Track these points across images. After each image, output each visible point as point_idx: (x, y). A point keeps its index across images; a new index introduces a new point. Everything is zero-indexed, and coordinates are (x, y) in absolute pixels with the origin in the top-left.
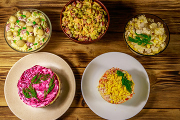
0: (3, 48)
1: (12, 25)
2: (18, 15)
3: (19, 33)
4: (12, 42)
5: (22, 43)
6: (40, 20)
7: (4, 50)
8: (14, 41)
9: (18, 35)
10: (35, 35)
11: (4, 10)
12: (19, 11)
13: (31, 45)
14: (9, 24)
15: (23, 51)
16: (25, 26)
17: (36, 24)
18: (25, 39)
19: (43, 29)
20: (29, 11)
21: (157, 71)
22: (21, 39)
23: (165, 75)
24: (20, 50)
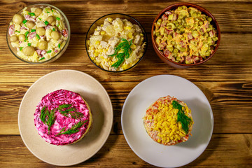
0: (8, 58)
1: (17, 27)
2: (25, 12)
3: (26, 37)
4: (18, 49)
5: (31, 50)
6: (54, 19)
7: (8, 60)
8: (21, 48)
9: (25, 41)
10: (48, 39)
11: (7, 7)
12: (26, 8)
13: (43, 53)
14: (13, 26)
15: (33, 61)
16: (34, 28)
17: (49, 25)
18: (35, 45)
19: (58, 31)
20: (39, 7)
21: (213, 85)
22: (29, 45)
23: (224, 89)
24: (29, 60)
